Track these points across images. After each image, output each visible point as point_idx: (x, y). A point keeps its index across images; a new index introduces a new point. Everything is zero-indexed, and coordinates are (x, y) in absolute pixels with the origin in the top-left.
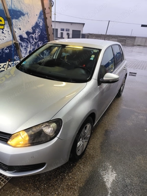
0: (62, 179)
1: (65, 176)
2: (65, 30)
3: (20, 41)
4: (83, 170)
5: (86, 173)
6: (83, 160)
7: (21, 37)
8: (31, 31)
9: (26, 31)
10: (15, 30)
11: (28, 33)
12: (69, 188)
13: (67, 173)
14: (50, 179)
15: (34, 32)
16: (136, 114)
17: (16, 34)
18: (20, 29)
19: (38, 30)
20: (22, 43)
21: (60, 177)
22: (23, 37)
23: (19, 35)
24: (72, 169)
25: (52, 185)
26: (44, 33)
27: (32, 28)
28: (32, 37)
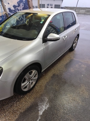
0: (12, 105)
1: (14, 104)
2: (50, 5)
3: (9, 12)
4: (28, 100)
5: (29, 103)
6: (30, 94)
7: (9, 9)
8: (17, 5)
9: (13, 5)
10: (5, 4)
11: (14, 6)
12: (14, 112)
13: (17, 102)
14: (4, 105)
15: (19, 6)
16: (80, 64)
17: (6, 7)
18: (9, 4)
19: (22, 4)
20: (11, 13)
21: (10, 104)
22: (11, 9)
23: (8, 8)
24: (21, 99)
25: (3, 109)
26: (26, 6)
27: (18, 3)
28: (18, 9)
